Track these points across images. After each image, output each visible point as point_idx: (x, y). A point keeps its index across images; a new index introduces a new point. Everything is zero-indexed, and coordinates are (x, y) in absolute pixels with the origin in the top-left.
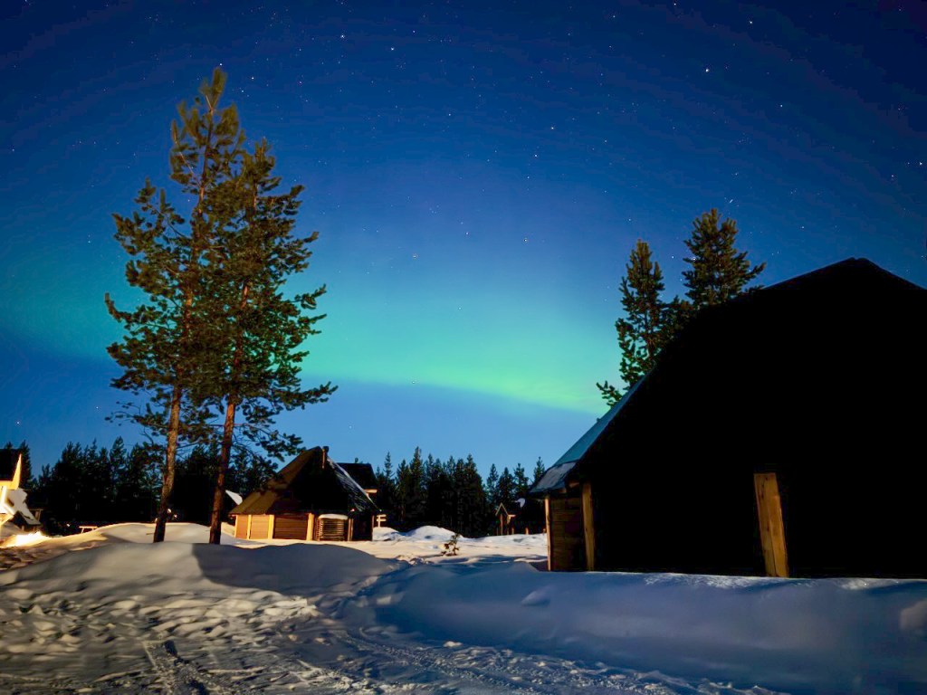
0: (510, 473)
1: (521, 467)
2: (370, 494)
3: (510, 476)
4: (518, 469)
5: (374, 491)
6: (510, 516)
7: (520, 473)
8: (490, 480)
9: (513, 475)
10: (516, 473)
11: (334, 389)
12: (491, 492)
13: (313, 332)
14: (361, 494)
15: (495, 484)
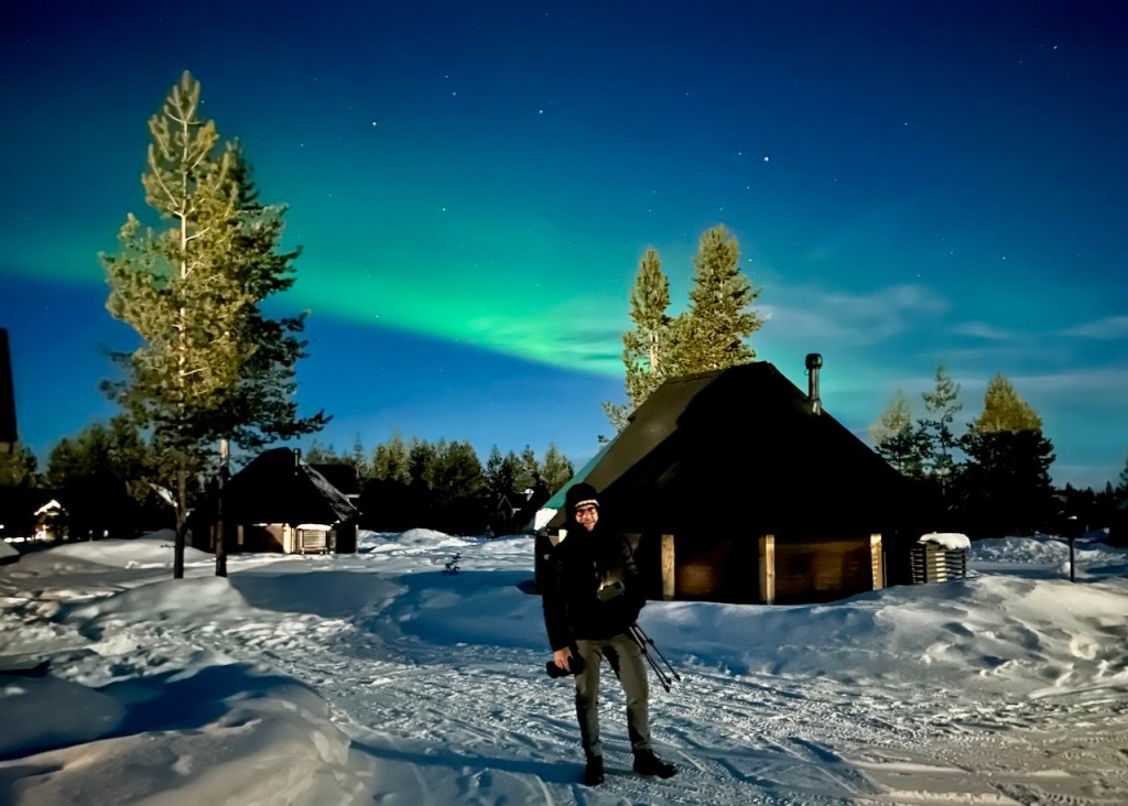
0: (516, 456)
1: (530, 449)
2: (351, 499)
3: (517, 459)
4: (527, 452)
5: (356, 496)
6: (515, 510)
7: (528, 457)
8: (491, 464)
9: (521, 459)
10: (525, 457)
11: (329, 419)
12: (492, 478)
13: (301, 356)
14: (342, 501)
15: (498, 468)
